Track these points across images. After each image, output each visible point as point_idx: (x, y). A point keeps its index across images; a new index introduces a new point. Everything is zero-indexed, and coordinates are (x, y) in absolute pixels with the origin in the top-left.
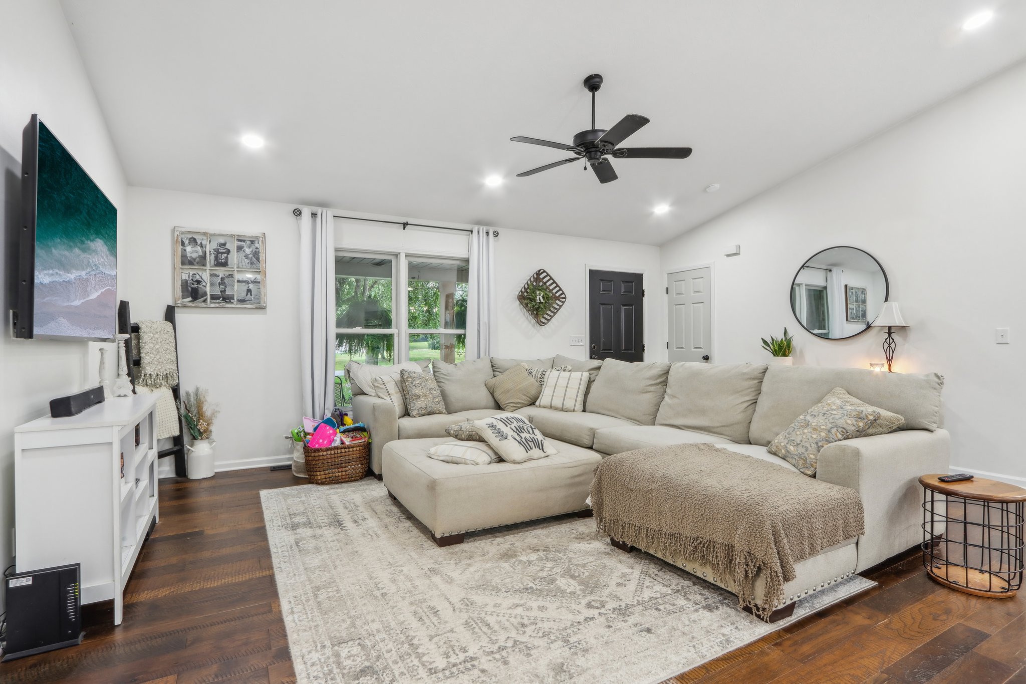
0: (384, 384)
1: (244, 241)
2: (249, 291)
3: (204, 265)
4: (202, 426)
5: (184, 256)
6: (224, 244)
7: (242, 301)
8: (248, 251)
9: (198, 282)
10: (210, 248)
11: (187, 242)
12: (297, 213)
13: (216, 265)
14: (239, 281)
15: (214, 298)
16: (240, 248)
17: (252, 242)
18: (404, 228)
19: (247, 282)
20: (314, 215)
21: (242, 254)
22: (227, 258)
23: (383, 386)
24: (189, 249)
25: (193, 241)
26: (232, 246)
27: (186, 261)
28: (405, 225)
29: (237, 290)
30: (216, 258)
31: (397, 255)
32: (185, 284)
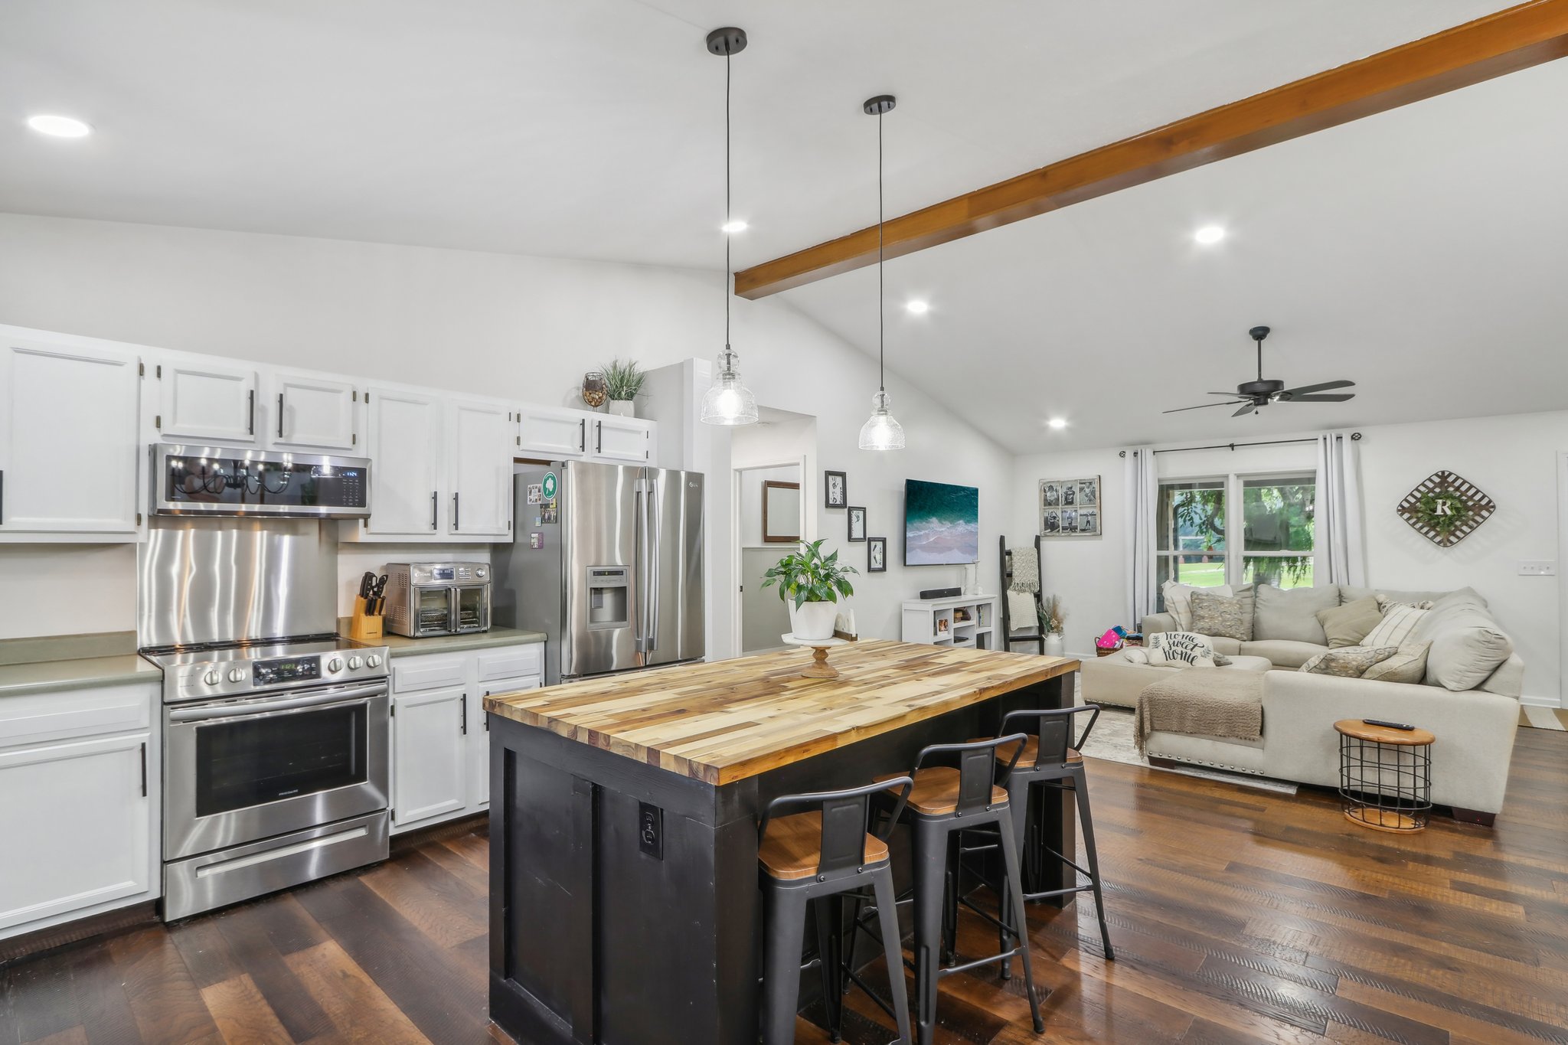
0: (1174, 603)
1: (1084, 483)
2: (1088, 522)
3: (1058, 505)
4: (1054, 623)
5: (1045, 500)
6: (1071, 488)
7: (1083, 530)
8: (1087, 491)
9: (1055, 518)
10: (1061, 492)
11: (1047, 490)
12: (1122, 454)
13: (1065, 504)
14: (1081, 515)
15: (1064, 528)
16: (1081, 489)
17: (1090, 483)
18: (1233, 449)
19: (1086, 515)
20: (1136, 454)
21: (1083, 493)
22: (1073, 498)
23: (1173, 605)
24: (1048, 494)
25: (1051, 488)
26: (1076, 489)
27: (1048, 503)
28: (1232, 446)
29: (1080, 523)
30: (1066, 499)
31: (1227, 477)
32: (1046, 520)
